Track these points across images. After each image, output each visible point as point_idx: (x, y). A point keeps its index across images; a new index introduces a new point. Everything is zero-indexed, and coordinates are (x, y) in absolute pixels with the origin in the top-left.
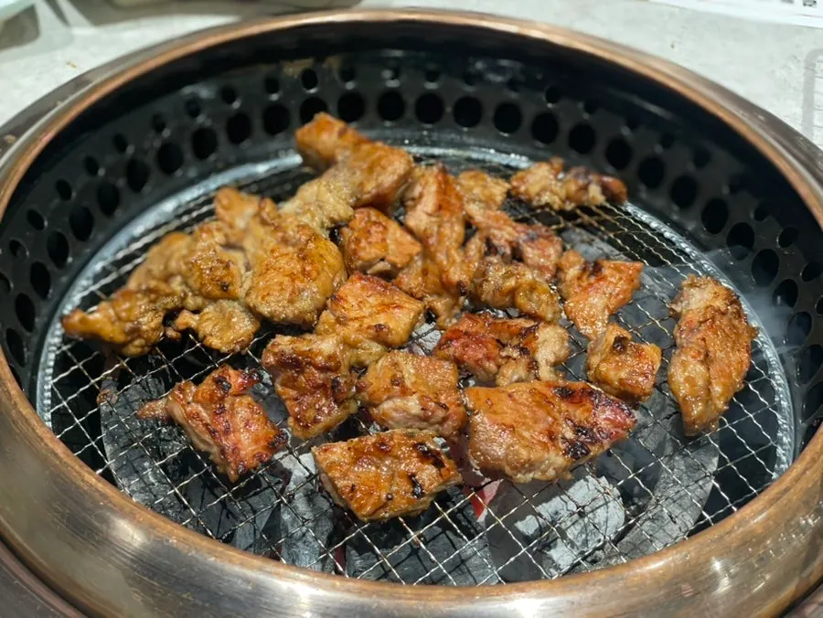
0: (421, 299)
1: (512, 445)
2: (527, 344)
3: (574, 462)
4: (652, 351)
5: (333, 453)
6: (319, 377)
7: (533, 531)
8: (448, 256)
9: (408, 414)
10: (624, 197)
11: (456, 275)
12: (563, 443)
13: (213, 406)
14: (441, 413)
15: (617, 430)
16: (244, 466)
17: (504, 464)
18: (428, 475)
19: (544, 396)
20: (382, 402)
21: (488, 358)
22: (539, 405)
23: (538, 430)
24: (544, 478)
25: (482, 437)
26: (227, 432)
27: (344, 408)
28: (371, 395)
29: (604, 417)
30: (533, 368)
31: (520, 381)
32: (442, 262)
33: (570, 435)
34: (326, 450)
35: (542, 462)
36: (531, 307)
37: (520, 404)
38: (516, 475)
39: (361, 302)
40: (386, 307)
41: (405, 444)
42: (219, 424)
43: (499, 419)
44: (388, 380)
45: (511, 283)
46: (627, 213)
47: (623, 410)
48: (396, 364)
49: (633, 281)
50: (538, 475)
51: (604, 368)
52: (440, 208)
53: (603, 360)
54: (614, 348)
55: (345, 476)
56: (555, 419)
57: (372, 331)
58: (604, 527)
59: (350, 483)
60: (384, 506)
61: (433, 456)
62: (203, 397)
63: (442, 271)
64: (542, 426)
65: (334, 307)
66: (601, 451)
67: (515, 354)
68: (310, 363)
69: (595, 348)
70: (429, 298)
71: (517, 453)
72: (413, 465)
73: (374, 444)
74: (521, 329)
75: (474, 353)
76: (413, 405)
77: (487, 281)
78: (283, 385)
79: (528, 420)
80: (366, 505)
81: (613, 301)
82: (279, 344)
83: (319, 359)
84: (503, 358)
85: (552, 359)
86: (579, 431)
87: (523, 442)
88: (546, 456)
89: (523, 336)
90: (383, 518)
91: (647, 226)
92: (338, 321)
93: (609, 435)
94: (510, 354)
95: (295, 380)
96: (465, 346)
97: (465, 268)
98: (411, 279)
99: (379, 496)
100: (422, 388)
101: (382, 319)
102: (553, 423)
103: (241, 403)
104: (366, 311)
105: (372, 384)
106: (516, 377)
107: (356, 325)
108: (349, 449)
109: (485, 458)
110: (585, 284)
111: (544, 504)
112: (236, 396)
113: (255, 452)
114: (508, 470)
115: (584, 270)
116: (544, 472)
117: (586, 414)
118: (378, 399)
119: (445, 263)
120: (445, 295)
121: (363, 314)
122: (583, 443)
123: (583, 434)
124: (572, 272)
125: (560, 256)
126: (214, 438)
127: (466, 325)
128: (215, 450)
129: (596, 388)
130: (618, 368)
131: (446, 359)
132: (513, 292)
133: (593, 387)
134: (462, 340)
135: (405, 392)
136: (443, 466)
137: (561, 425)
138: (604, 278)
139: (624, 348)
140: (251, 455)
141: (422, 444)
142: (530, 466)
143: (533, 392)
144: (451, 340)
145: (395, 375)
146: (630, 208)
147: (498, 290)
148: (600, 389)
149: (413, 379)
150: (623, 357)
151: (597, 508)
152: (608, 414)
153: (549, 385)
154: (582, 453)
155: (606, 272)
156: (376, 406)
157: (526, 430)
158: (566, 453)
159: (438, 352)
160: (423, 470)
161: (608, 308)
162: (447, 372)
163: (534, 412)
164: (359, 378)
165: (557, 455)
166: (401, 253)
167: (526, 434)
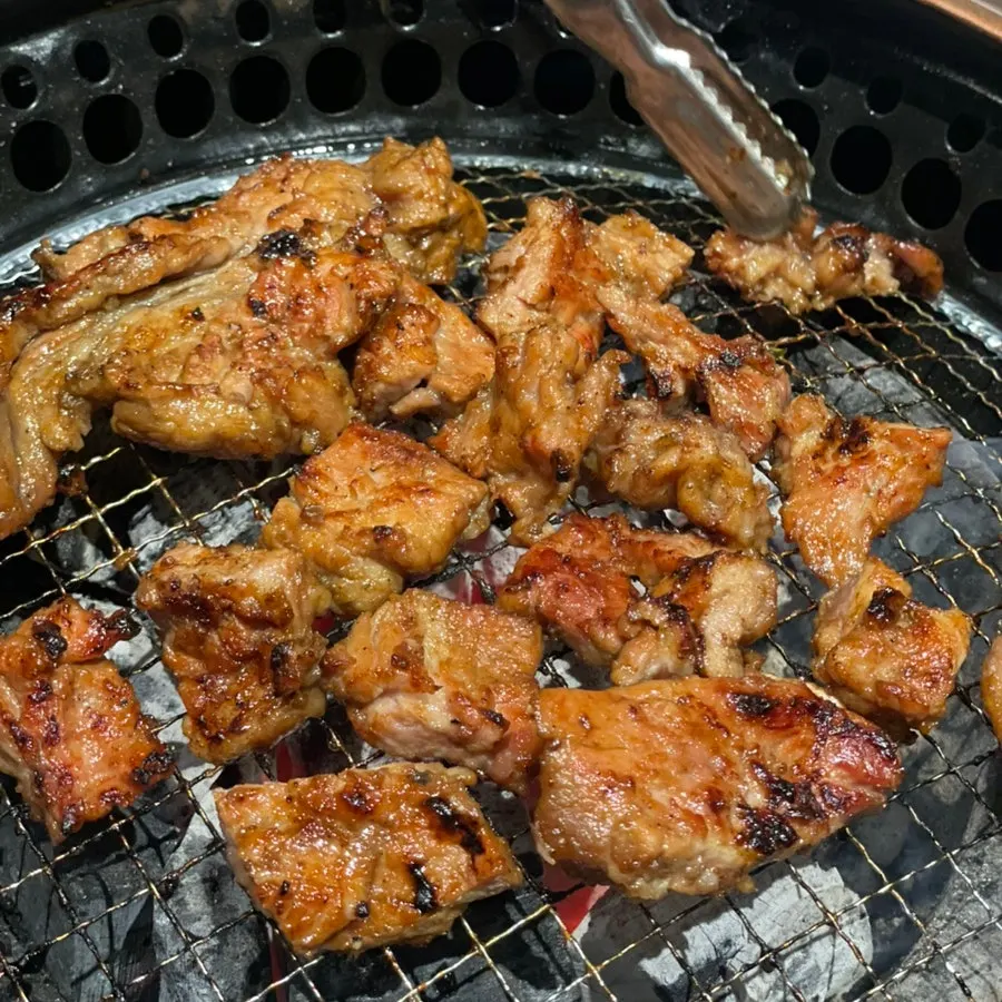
0: (485, 478)
1: (626, 821)
2: (685, 596)
3: (760, 860)
4: (951, 625)
5: (255, 805)
6: (249, 637)
7: (676, 978)
8: (541, 395)
9: (426, 727)
10: (938, 282)
11: (555, 436)
12: (742, 816)
13: (28, 684)
14: (490, 734)
15: (862, 789)
16: (77, 816)
17: (606, 857)
18: (448, 866)
19: (710, 711)
20: (372, 701)
21: (606, 619)
22: (695, 731)
23: (688, 786)
24: (691, 890)
25: (565, 799)
26: (51, 741)
27: (295, 706)
28: (349, 684)
29: (837, 760)
30: (693, 651)
31: (662, 675)
32: (528, 407)
33: (757, 799)
34: (241, 800)
35: (690, 859)
36: (709, 510)
37: (653, 728)
38: (633, 882)
39: (355, 481)
40: (402, 491)
41: (407, 798)
42: (39, 722)
43: (604, 759)
44: (387, 656)
45: (670, 460)
46: (941, 316)
47: (878, 748)
48: (411, 622)
49: (928, 467)
50: (679, 884)
51: (843, 656)
52: (551, 293)
53: (847, 640)
54: (870, 615)
55: (270, 860)
56: (729, 762)
57: (367, 541)
58: (827, 975)
59: (279, 876)
60: (351, 926)
61: (462, 827)
62: (9, 664)
63: (528, 427)
64: (697, 778)
65: (301, 490)
66: (823, 835)
67: (659, 618)
68: (229, 609)
69: (834, 607)
70: (501, 479)
71: (635, 839)
72: (420, 843)
73: (340, 795)
74: (681, 560)
75: (579, 607)
76: (436, 711)
77: (620, 451)
78: (178, 648)
79: (666, 765)
80: (310, 924)
81: (885, 509)
82: (175, 563)
83: (248, 602)
84: (634, 623)
85: (736, 631)
86: (777, 792)
87: (651, 813)
88: (699, 846)
89: (683, 578)
90: (350, 949)
91: (977, 344)
92: (304, 517)
93: (844, 803)
94: (648, 615)
95: (201, 640)
96: (561, 589)
97: (572, 423)
98: (465, 437)
99: (341, 909)
100: (461, 675)
101: (390, 517)
102: (724, 771)
103: (89, 679)
104: (364, 498)
105: (354, 661)
106: (654, 668)
107: (339, 526)
108: (290, 799)
109: (568, 843)
110: (828, 467)
111: (703, 925)
112: (80, 663)
113: (107, 786)
114: (614, 871)
115: (829, 437)
116: (692, 879)
117: (800, 753)
118: (363, 693)
119: (534, 410)
120: (531, 474)
121: (355, 505)
122: (783, 820)
123: (786, 798)
124: (806, 441)
125: (785, 404)
126: (22, 750)
127: (572, 543)
128: (25, 774)
129: (825, 697)
130: (875, 659)
131: (521, 613)
132: (674, 479)
133: (820, 693)
134: (560, 576)
135: (420, 685)
136: (482, 851)
137: (738, 777)
138: (868, 458)
139: (892, 615)
140: (96, 791)
141: (443, 800)
142: (663, 865)
143: (686, 703)
144: (534, 575)
145: (404, 646)
146: (949, 306)
147: (644, 472)
148: (834, 700)
149: (446, 653)
150: (888, 635)
151: (814, 940)
152: (848, 754)
153: (722, 687)
154: (779, 841)
155: (876, 445)
156: (362, 706)
157: (660, 787)
158: (746, 839)
159: (505, 598)
160: (440, 855)
161: (872, 522)
162: (516, 642)
163: (682, 747)
164: (330, 646)
165: (724, 844)
166: (460, 372)
167: (660, 796)
